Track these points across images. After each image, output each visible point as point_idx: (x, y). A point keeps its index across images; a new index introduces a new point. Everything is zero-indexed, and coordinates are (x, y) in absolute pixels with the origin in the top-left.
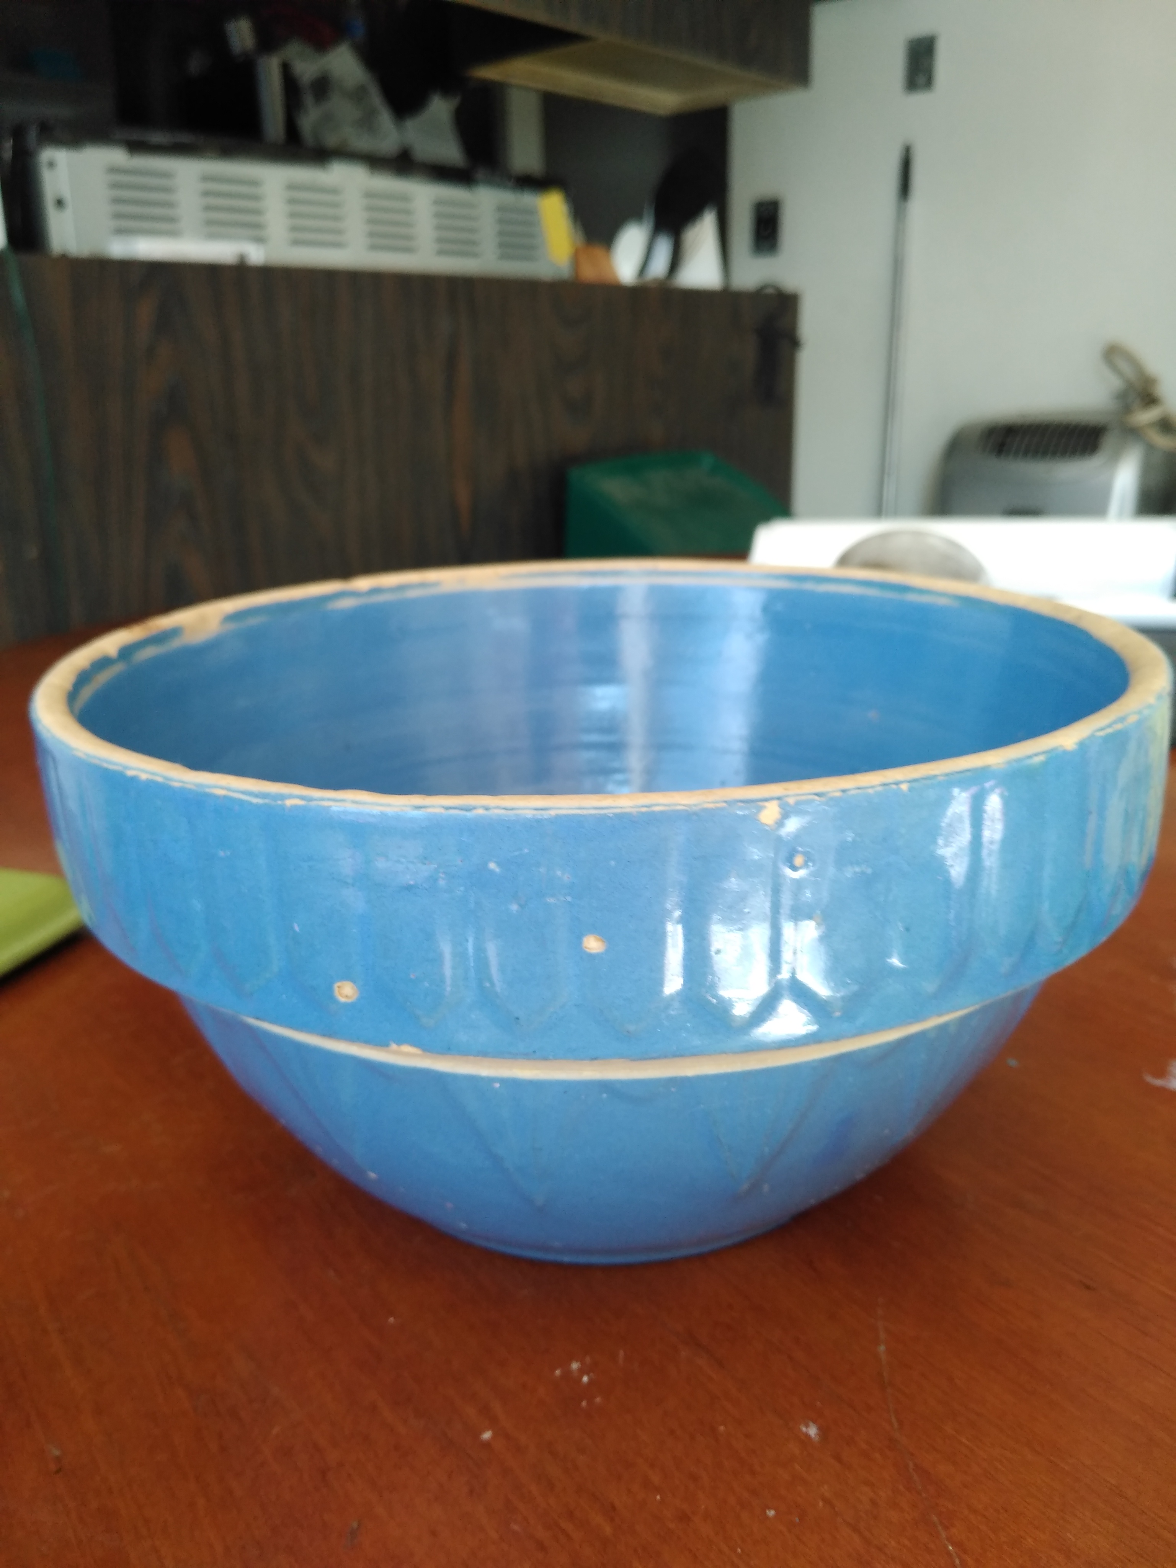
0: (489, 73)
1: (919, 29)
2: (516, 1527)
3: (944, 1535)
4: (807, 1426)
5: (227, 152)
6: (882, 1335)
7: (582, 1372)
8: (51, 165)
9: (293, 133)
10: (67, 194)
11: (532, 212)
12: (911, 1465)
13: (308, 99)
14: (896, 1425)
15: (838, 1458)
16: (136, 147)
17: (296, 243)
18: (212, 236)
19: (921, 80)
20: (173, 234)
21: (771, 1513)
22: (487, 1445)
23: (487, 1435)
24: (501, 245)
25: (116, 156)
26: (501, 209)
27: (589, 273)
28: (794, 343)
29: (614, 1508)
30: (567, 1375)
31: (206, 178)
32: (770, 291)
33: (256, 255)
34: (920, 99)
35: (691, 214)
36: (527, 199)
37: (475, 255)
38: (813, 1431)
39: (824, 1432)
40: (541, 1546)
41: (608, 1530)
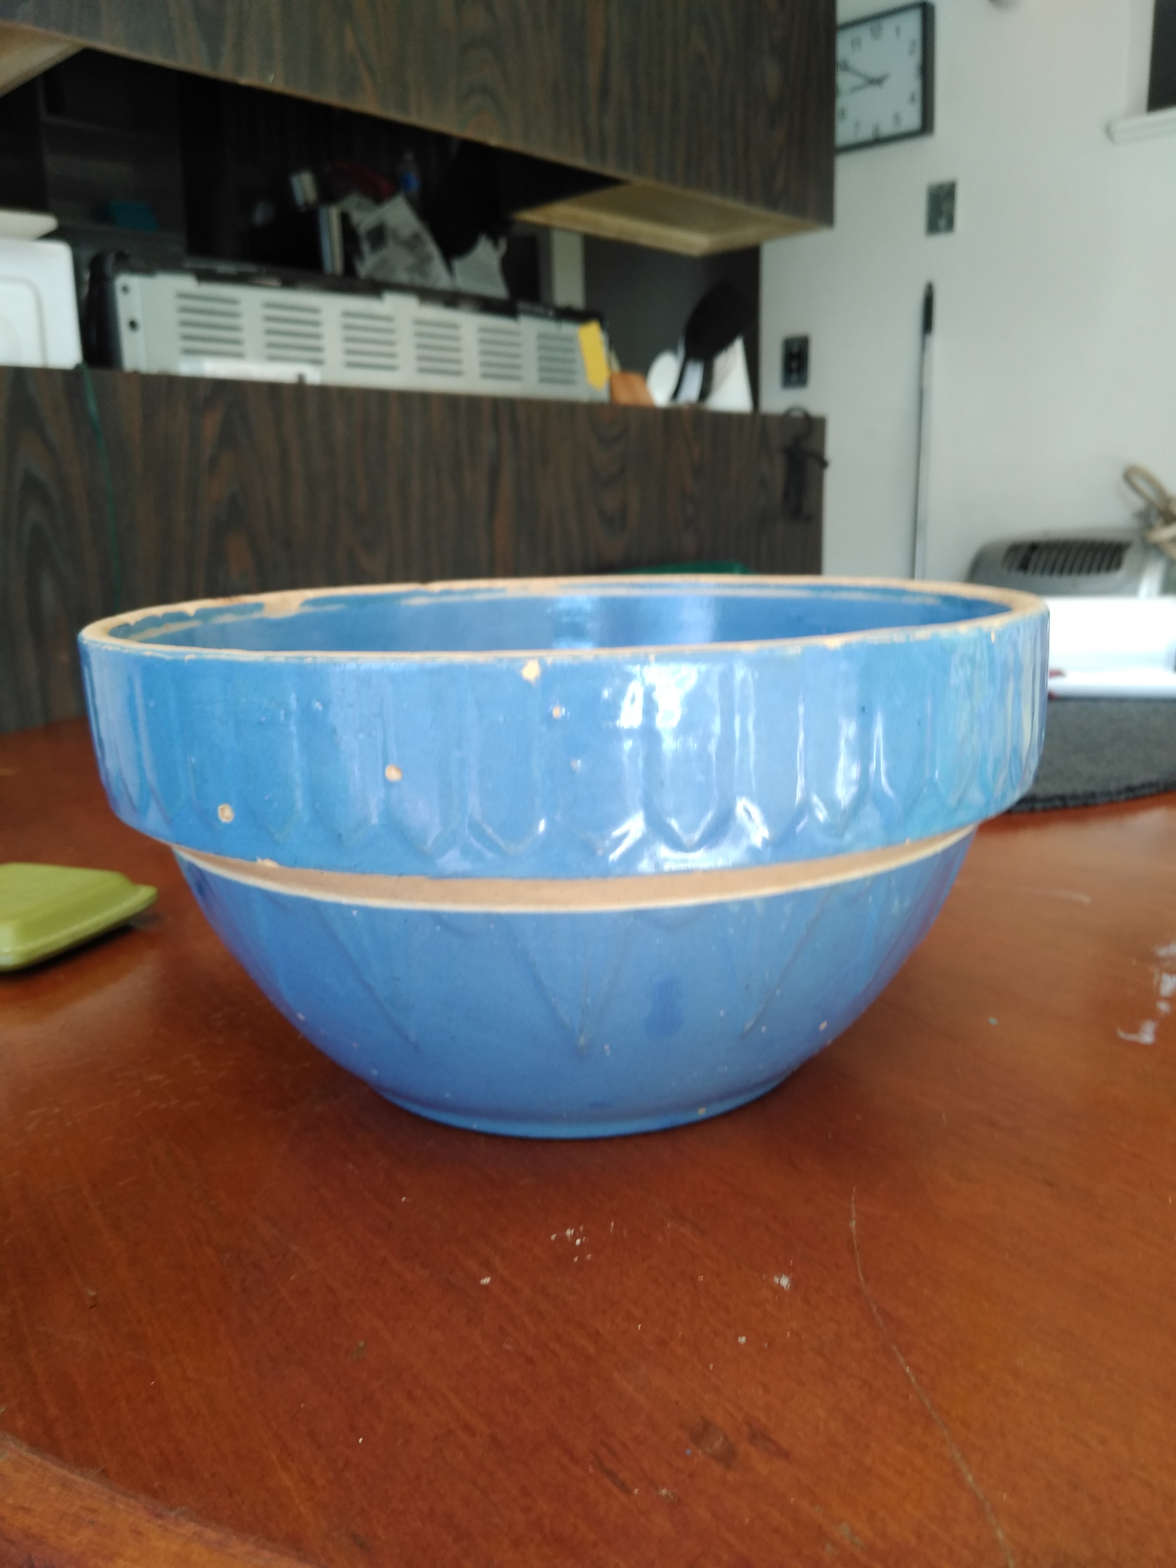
0: (532, 216)
1: (941, 176)
2: (507, 1347)
3: (901, 1360)
4: (780, 1277)
5: (288, 283)
6: (854, 1215)
7: (575, 1237)
8: (125, 289)
9: (349, 269)
10: (139, 318)
11: (572, 339)
12: (874, 1309)
13: (366, 247)
14: (862, 1278)
15: (807, 1301)
16: (204, 276)
17: (351, 365)
18: (272, 358)
19: (942, 223)
20: (239, 356)
21: (742, 1340)
22: (486, 1287)
23: (486, 1281)
24: (542, 369)
25: (187, 283)
26: (541, 336)
27: (624, 397)
28: (823, 464)
29: (598, 1333)
30: (562, 1239)
31: (269, 305)
32: (797, 414)
33: (314, 376)
34: (941, 240)
35: (723, 344)
36: (568, 329)
37: (517, 378)
38: (785, 1282)
39: (794, 1283)
40: (530, 1361)
41: (592, 1350)
